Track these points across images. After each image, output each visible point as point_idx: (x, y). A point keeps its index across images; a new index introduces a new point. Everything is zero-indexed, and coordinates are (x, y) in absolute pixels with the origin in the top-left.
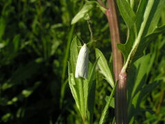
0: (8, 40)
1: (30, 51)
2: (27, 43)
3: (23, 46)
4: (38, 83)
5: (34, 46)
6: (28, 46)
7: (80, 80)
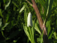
0: (10, 22)
1: (16, 27)
2: (15, 24)
3: (14, 25)
4: (19, 38)
5: (18, 26)
6: (16, 25)
7: (29, 28)
